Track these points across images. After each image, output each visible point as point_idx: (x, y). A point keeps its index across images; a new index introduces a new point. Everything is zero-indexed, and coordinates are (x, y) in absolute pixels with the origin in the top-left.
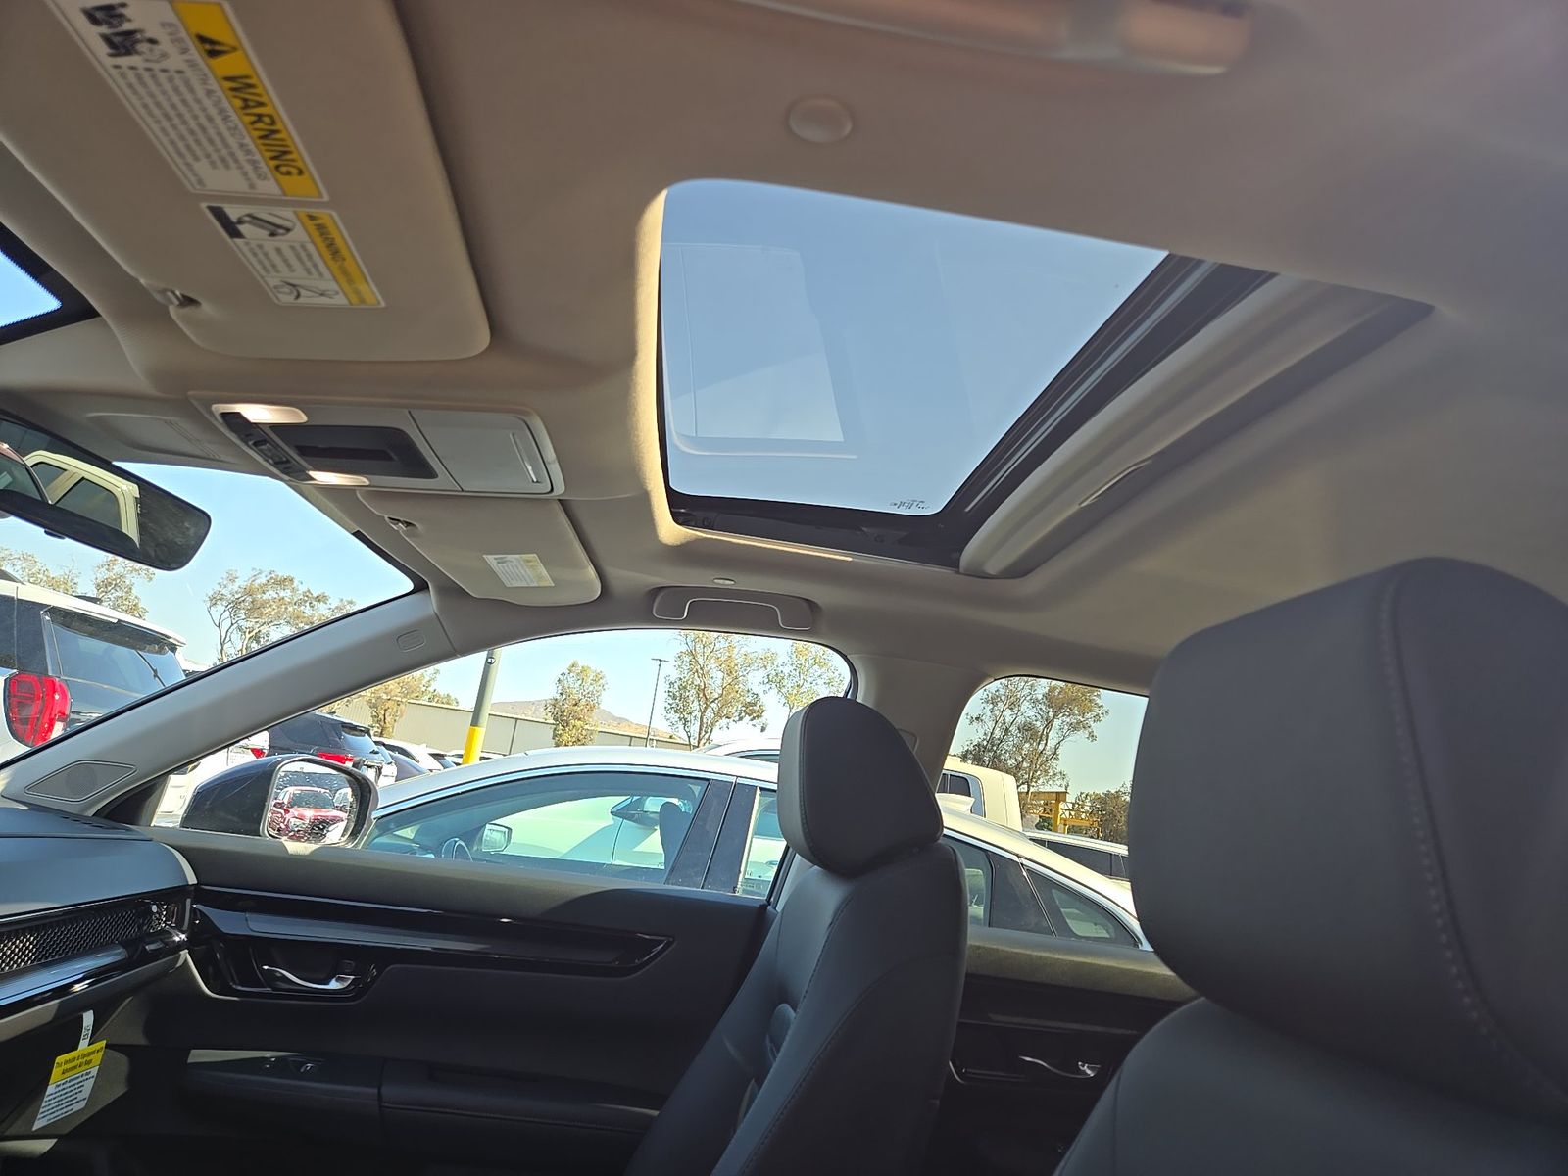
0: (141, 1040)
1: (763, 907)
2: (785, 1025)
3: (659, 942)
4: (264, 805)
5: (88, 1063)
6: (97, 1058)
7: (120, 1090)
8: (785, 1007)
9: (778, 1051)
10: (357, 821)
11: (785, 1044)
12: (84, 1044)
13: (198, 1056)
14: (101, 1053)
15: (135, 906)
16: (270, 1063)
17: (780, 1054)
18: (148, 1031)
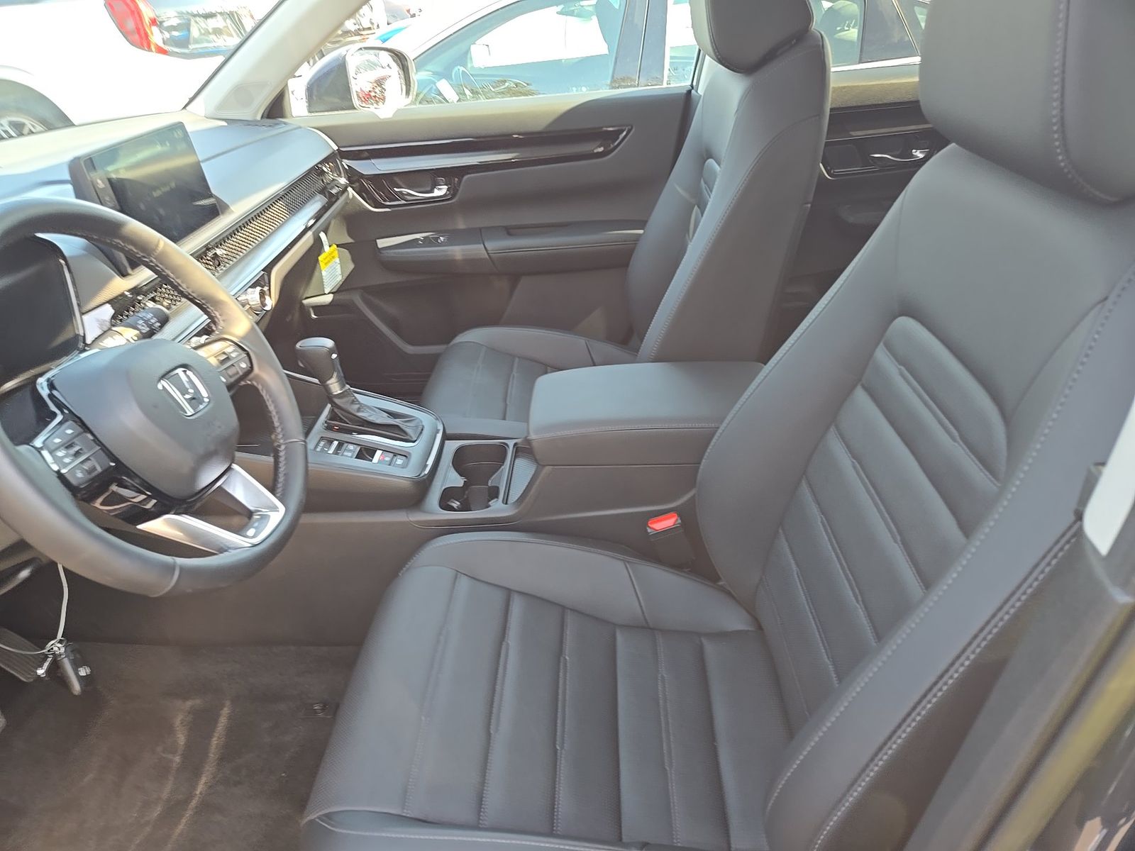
0: (350, 240)
1: (689, 92)
2: (714, 174)
3: (623, 131)
4: (349, 87)
5: (333, 257)
6: (336, 254)
7: (351, 266)
8: (711, 161)
9: (711, 191)
10: (406, 84)
11: (715, 187)
12: (326, 248)
13: (382, 243)
14: (336, 252)
15: (316, 171)
16: (421, 241)
17: (713, 193)
18: (350, 235)
